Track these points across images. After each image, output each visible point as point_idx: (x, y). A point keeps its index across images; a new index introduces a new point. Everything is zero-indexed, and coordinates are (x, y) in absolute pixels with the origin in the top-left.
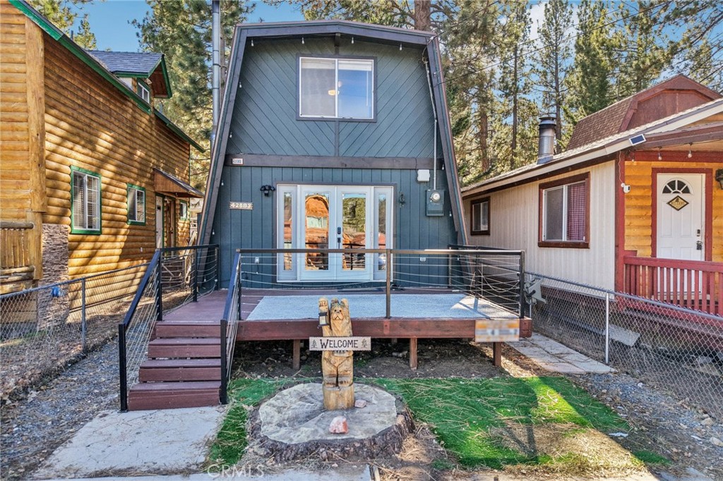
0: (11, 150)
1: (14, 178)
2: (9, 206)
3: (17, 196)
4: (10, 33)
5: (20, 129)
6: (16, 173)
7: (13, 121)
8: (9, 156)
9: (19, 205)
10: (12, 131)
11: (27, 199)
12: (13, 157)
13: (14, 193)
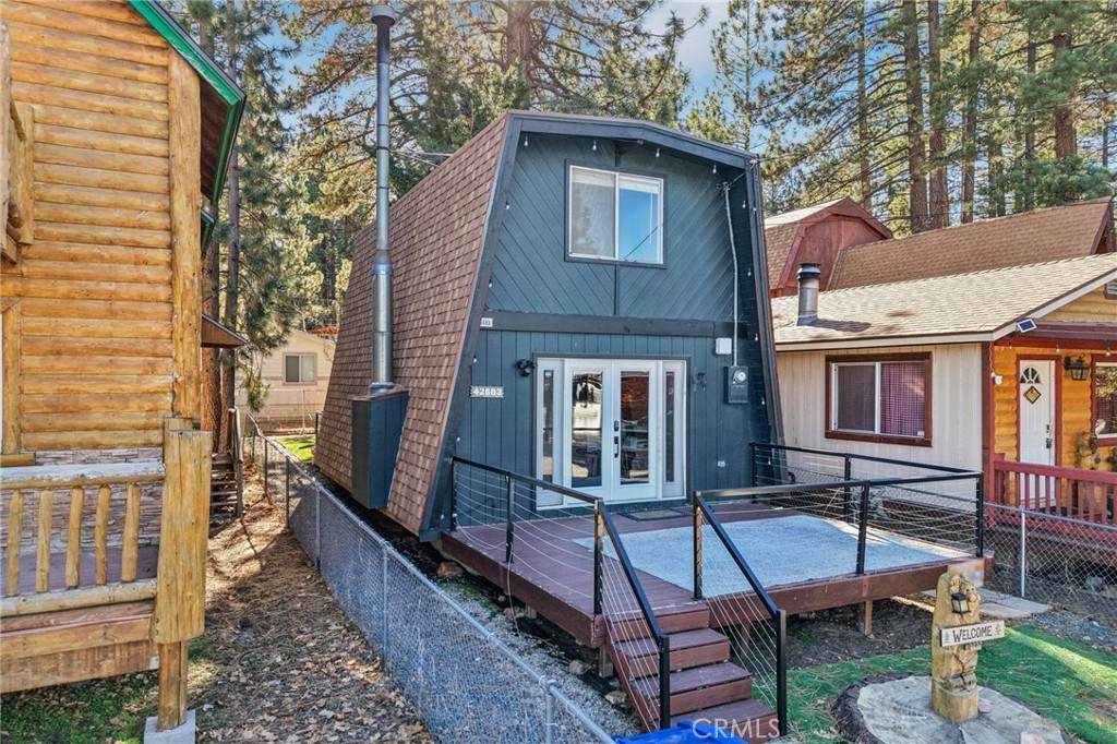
0: (133, 300)
1: (139, 353)
2: (127, 407)
3: (145, 387)
4: (135, 80)
5: (153, 262)
6: (144, 345)
7: (137, 245)
8: (128, 311)
9: (148, 405)
10: (136, 264)
11: (164, 393)
12: (136, 313)
13: (139, 381)
